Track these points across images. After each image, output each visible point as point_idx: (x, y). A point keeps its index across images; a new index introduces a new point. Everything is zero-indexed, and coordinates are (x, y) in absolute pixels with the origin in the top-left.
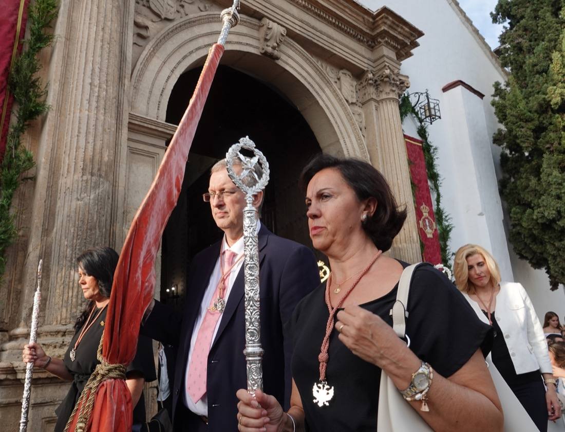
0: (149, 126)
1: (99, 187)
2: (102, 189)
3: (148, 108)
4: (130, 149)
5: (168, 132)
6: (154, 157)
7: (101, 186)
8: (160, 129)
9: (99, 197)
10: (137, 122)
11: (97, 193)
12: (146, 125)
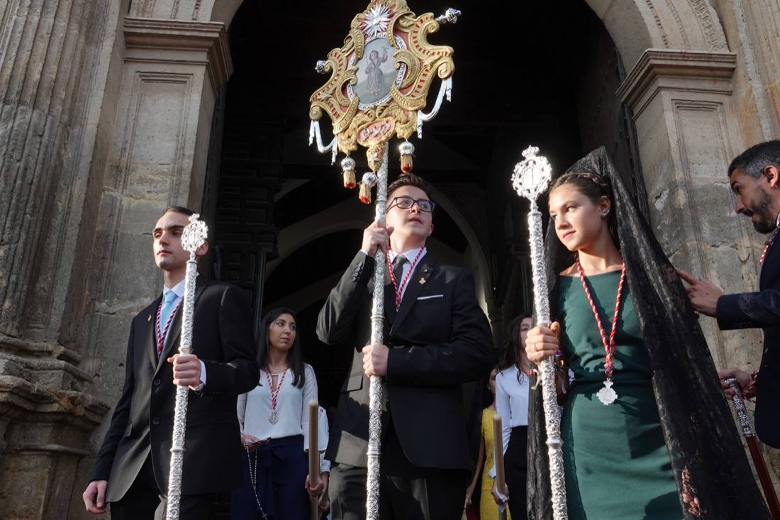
0: (168, 32)
1: (15, 118)
2: (22, 121)
3: (177, 9)
4: (141, 76)
5: (203, 35)
6: (186, 82)
7: (18, 117)
8: (187, 34)
9: (13, 133)
10: (144, 31)
11: (9, 127)
12: (161, 32)
